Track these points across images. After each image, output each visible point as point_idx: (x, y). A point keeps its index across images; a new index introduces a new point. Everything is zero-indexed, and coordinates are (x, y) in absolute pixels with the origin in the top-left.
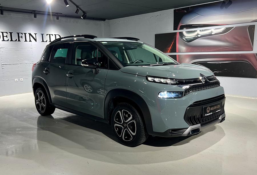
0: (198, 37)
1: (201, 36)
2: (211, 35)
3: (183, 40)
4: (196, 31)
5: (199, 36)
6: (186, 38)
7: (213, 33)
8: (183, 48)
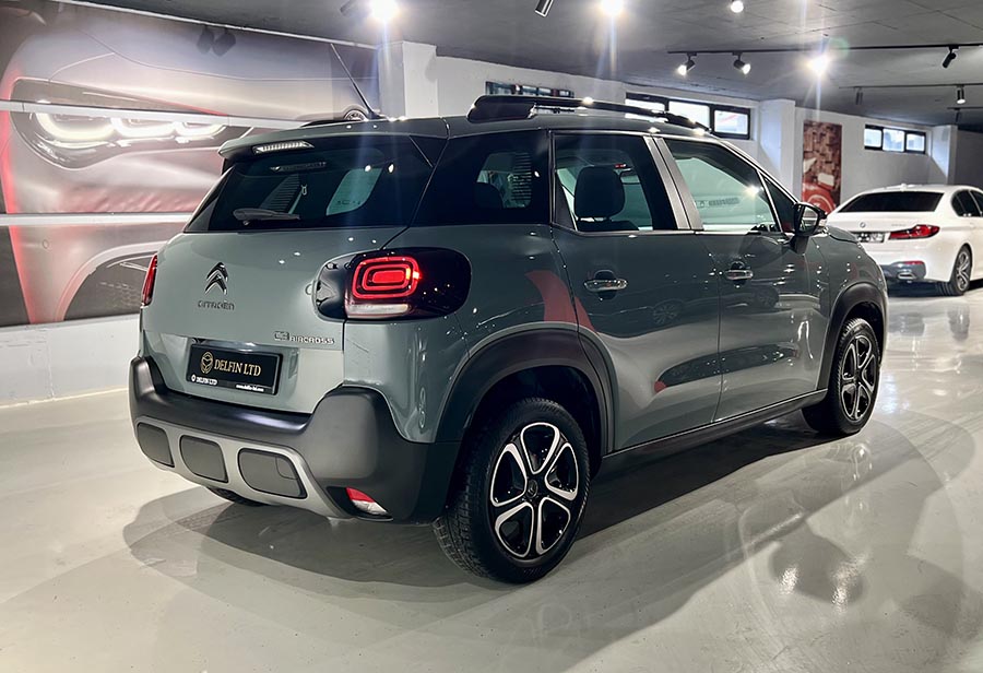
0: (120, 150)
1: (133, 144)
2: (173, 144)
3: (43, 152)
4: (106, 121)
5: (123, 143)
6: (59, 144)
7: (180, 140)
8: (50, 195)
